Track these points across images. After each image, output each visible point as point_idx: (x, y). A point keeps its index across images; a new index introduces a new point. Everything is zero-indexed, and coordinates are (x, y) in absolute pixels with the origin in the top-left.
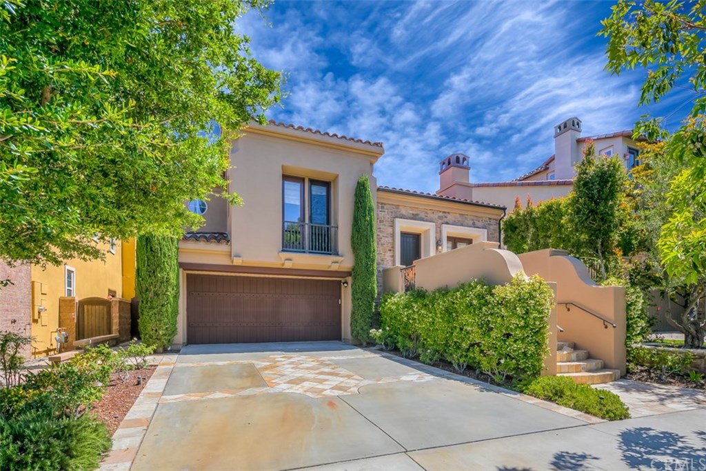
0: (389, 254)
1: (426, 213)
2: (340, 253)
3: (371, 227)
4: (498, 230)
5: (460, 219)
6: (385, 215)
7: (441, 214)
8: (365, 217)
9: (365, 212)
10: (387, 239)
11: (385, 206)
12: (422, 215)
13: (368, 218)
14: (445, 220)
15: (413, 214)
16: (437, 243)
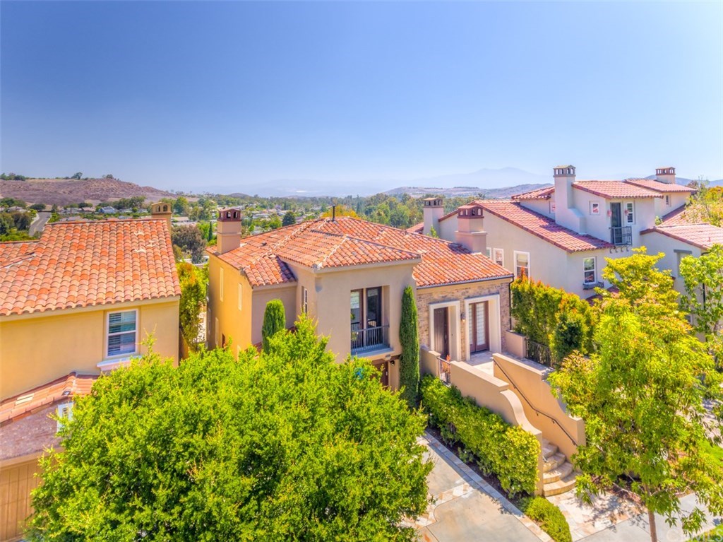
0: (426, 333)
1: (453, 293)
2: (391, 346)
3: (415, 327)
4: (508, 291)
5: (478, 290)
6: (423, 303)
7: (464, 291)
8: (411, 321)
9: (410, 318)
10: (423, 323)
11: (422, 297)
12: (450, 296)
13: (413, 322)
14: (467, 295)
15: (443, 297)
16: (461, 315)
